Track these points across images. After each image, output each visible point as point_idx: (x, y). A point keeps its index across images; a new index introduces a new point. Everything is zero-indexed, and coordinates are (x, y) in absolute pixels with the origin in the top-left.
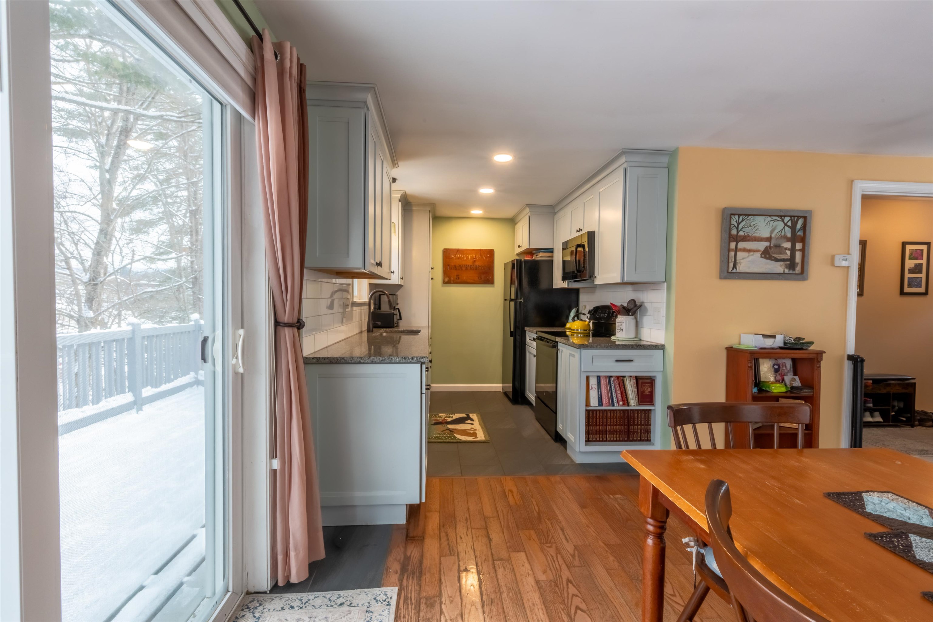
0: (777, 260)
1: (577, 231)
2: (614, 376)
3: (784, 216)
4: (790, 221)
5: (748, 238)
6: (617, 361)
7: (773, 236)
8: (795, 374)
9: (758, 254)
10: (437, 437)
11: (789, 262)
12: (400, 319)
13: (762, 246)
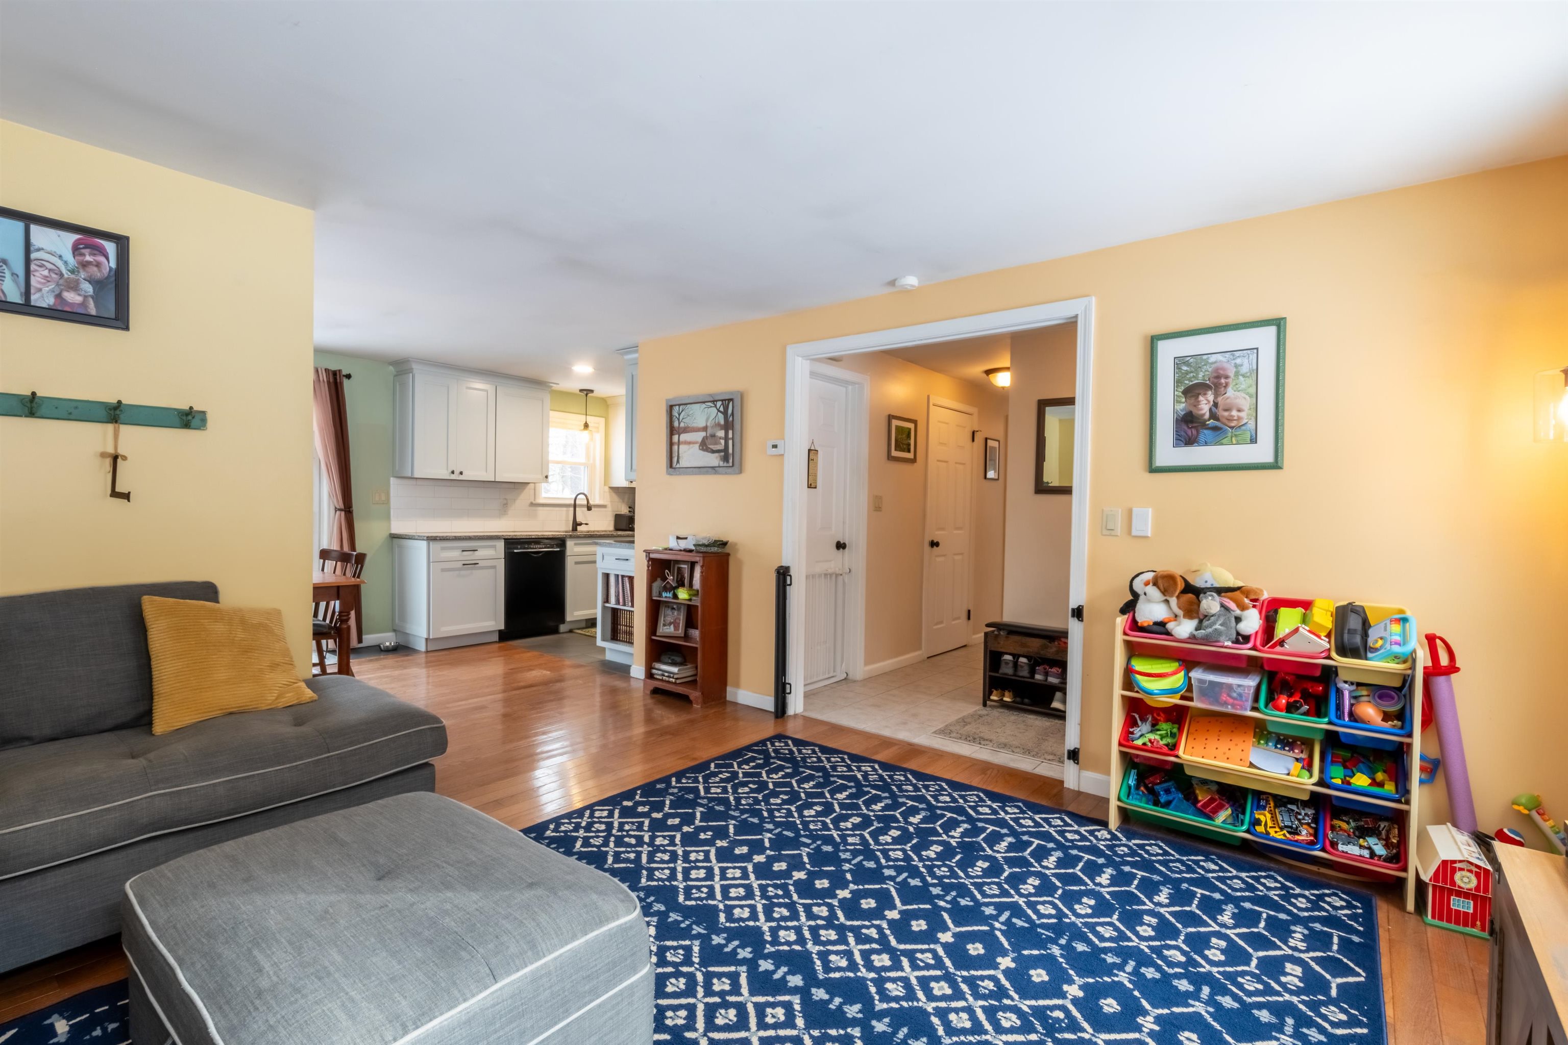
0: (713, 452)
3: (716, 401)
4: (722, 406)
5: (688, 429)
6: (617, 559)
7: (708, 424)
9: (697, 446)
11: (723, 454)
13: (699, 436)
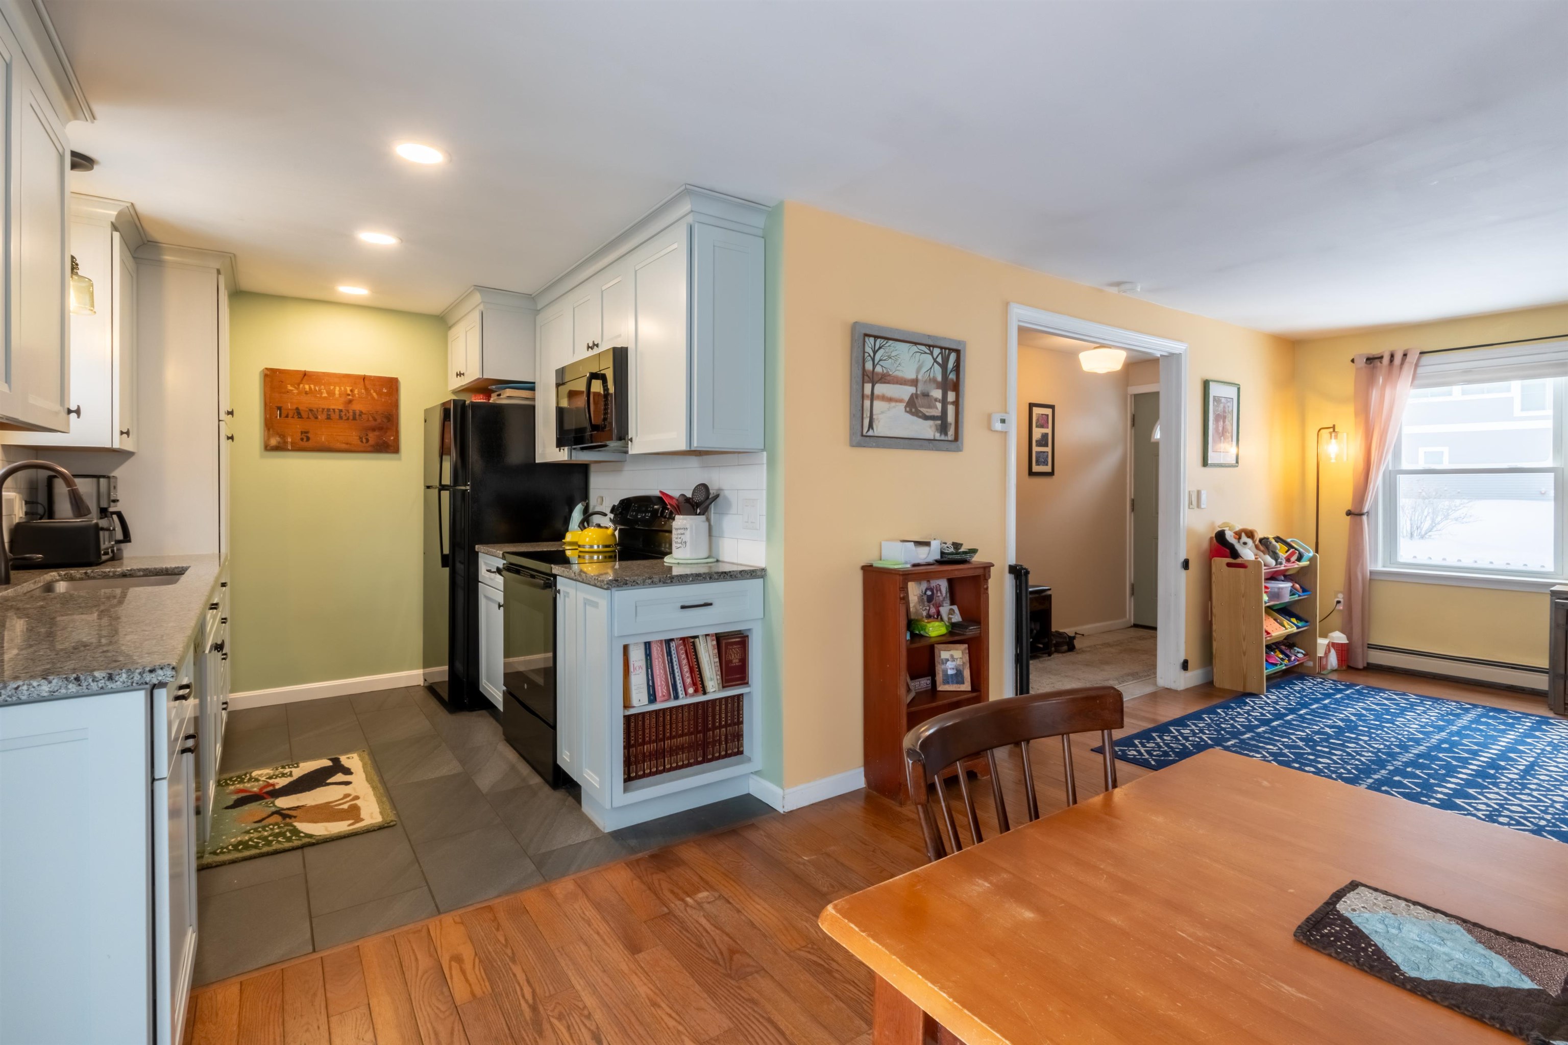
0: (926, 418)
1: (589, 347)
2: (677, 639)
3: (934, 346)
4: (940, 355)
5: (888, 378)
6: (683, 607)
7: (920, 377)
8: (953, 603)
9: (902, 406)
10: (240, 843)
11: (939, 422)
12: (127, 538)
13: (906, 392)
